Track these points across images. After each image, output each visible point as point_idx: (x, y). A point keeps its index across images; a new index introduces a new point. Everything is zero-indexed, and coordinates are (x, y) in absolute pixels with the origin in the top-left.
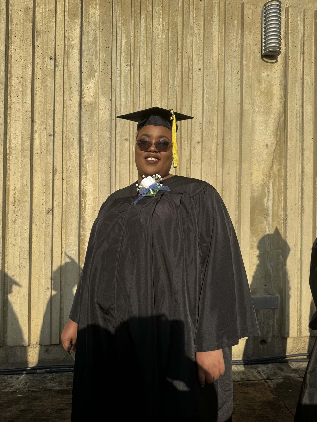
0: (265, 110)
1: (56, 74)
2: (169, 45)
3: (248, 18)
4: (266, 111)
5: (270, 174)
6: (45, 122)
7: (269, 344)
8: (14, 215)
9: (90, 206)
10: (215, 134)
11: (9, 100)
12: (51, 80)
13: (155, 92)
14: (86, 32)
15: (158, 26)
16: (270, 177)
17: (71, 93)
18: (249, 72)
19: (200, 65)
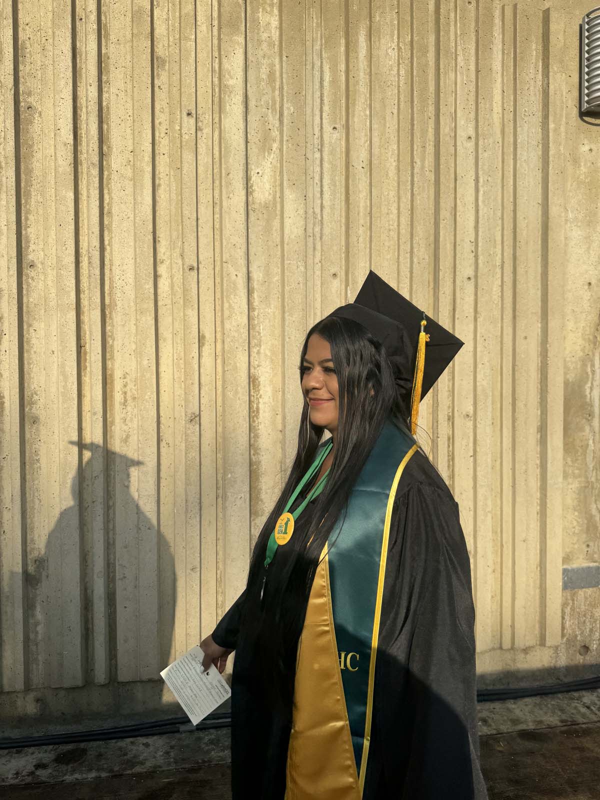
0: (586, 216)
1: (198, 146)
2: (412, 89)
3: (557, 37)
4: (588, 218)
5: (596, 338)
6: (180, 243)
7: (594, 653)
8: (125, 428)
9: (267, 406)
10: (498, 263)
11: (106, 197)
12: (188, 157)
13: (387, 180)
14: (254, 61)
15: (390, 50)
16: (595, 344)
17: (229, 184)
18: (560, 144)
19: (470, 129)
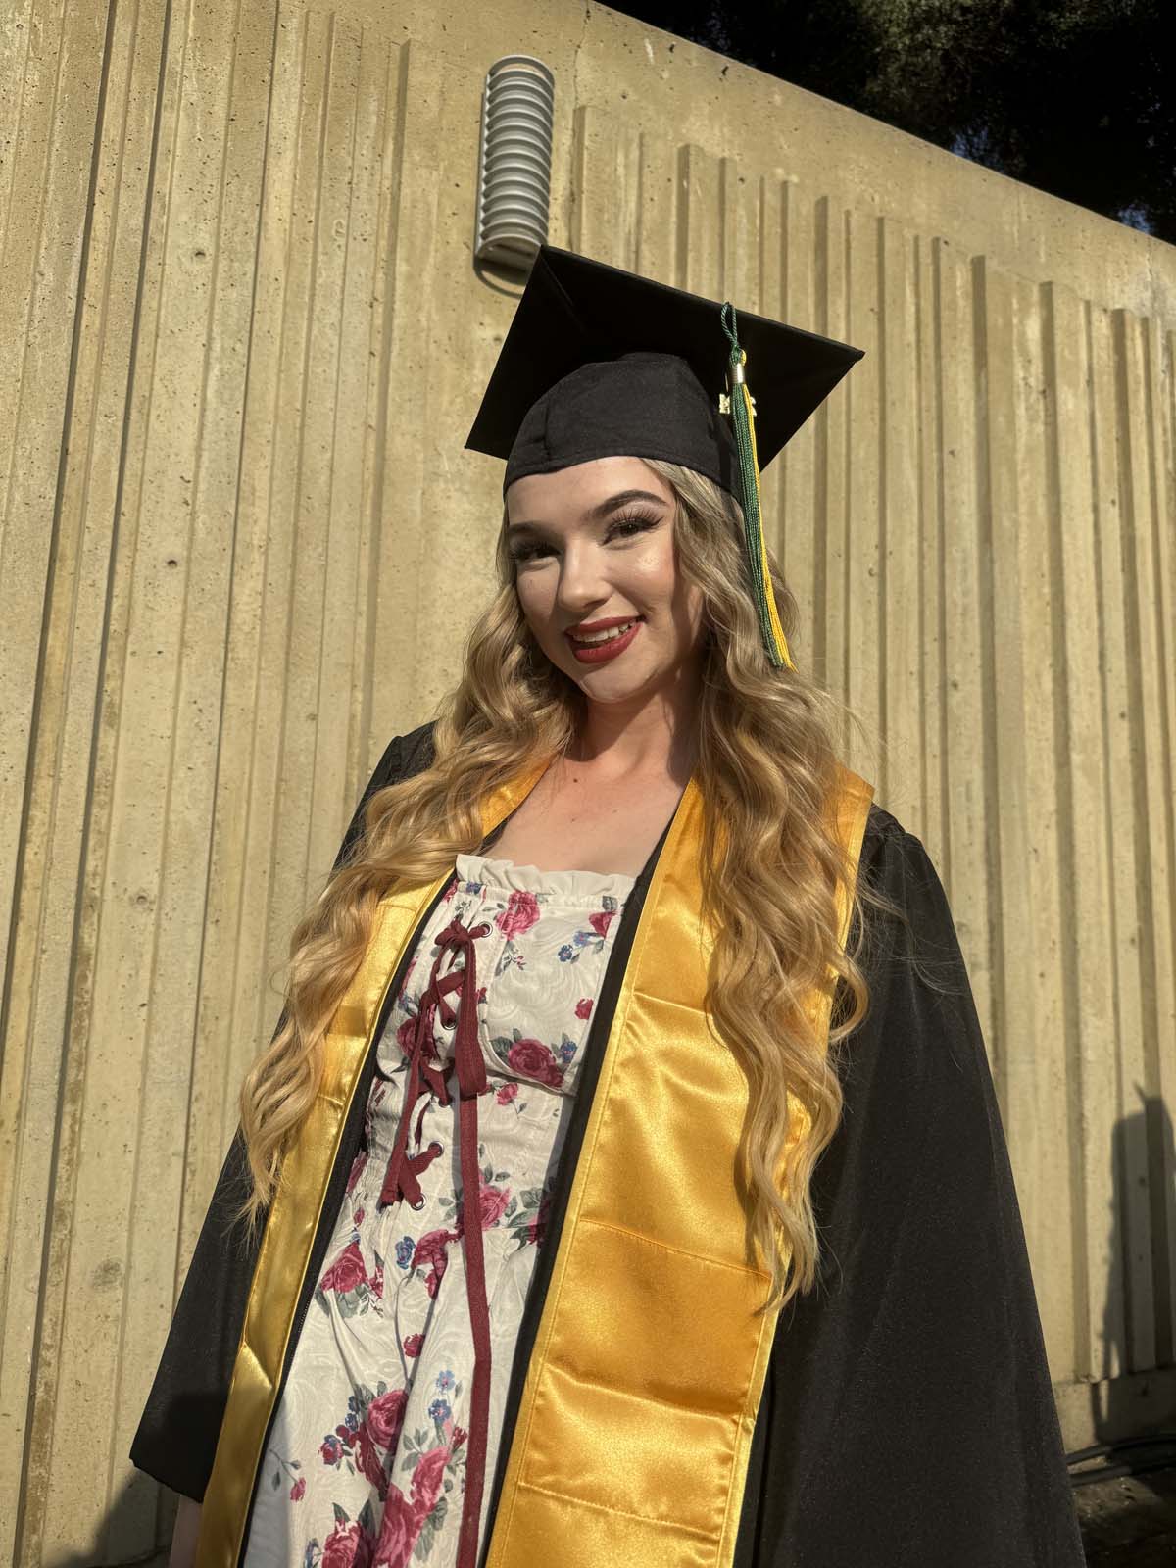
0: (483, 475)
2: (54, 118)
3: (425, 99)
4: (488, 478)
10: (259, 540)
15: (8, 27)
18: (420, 308)
19: (202, 234)
